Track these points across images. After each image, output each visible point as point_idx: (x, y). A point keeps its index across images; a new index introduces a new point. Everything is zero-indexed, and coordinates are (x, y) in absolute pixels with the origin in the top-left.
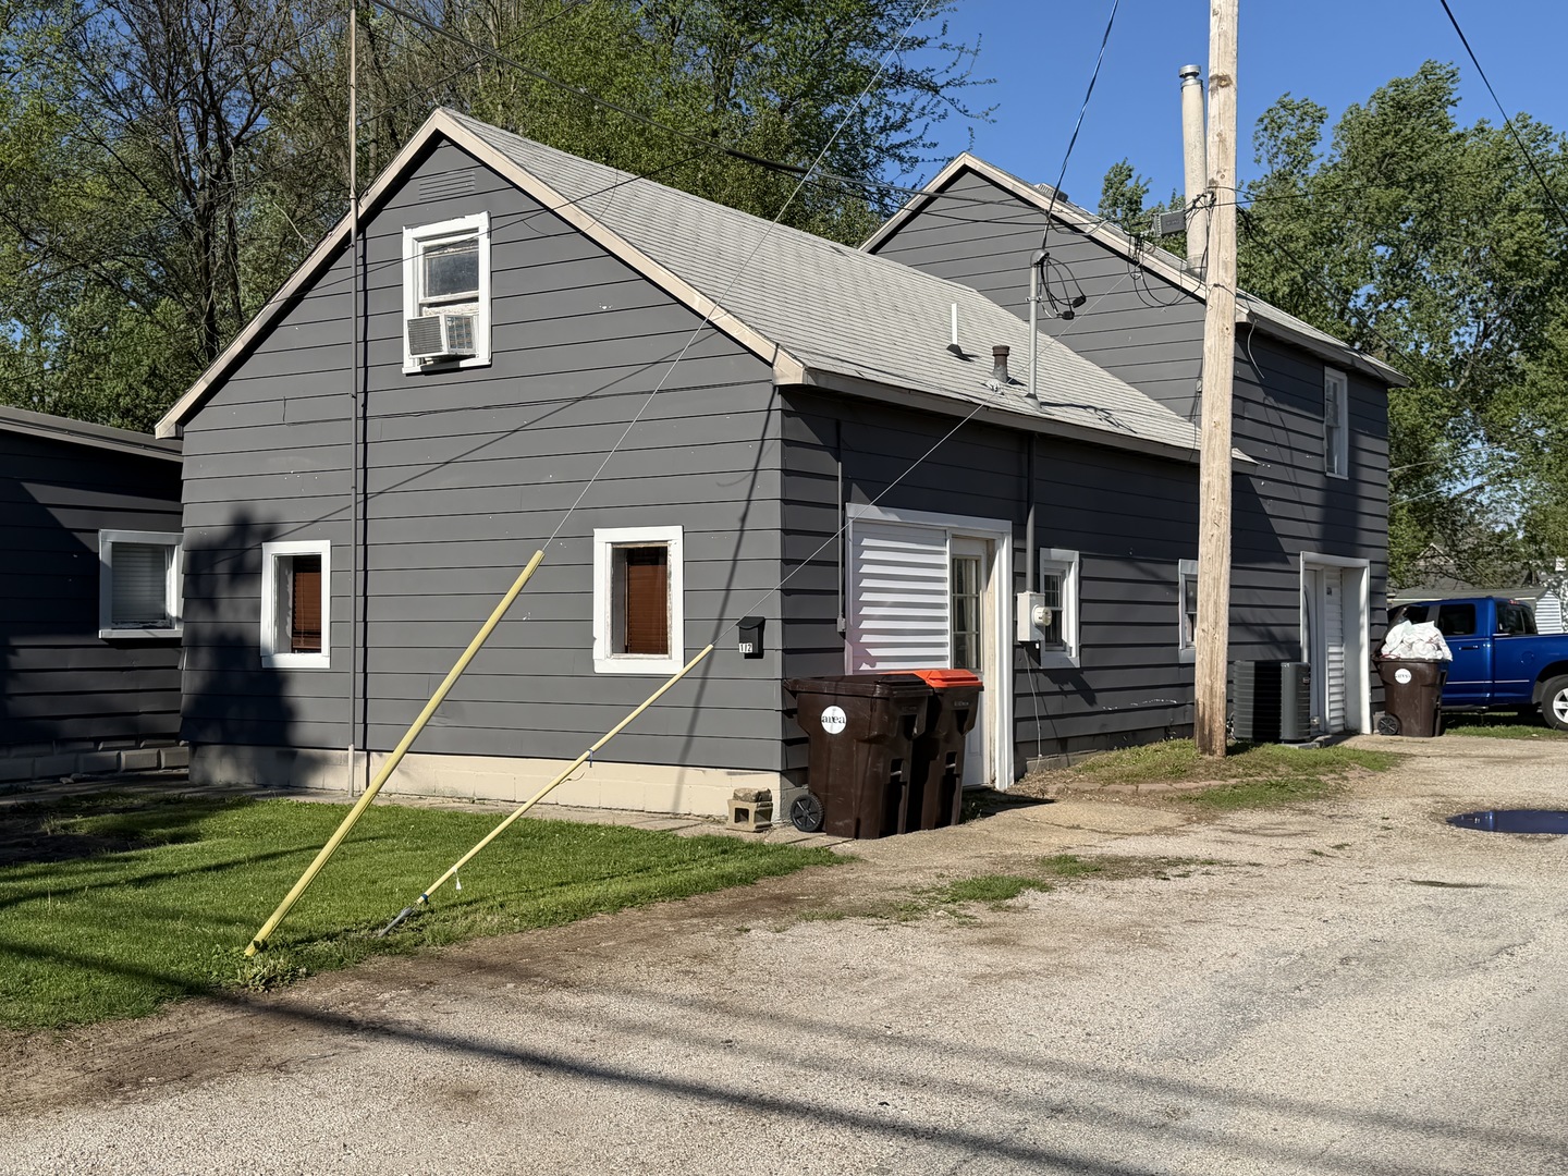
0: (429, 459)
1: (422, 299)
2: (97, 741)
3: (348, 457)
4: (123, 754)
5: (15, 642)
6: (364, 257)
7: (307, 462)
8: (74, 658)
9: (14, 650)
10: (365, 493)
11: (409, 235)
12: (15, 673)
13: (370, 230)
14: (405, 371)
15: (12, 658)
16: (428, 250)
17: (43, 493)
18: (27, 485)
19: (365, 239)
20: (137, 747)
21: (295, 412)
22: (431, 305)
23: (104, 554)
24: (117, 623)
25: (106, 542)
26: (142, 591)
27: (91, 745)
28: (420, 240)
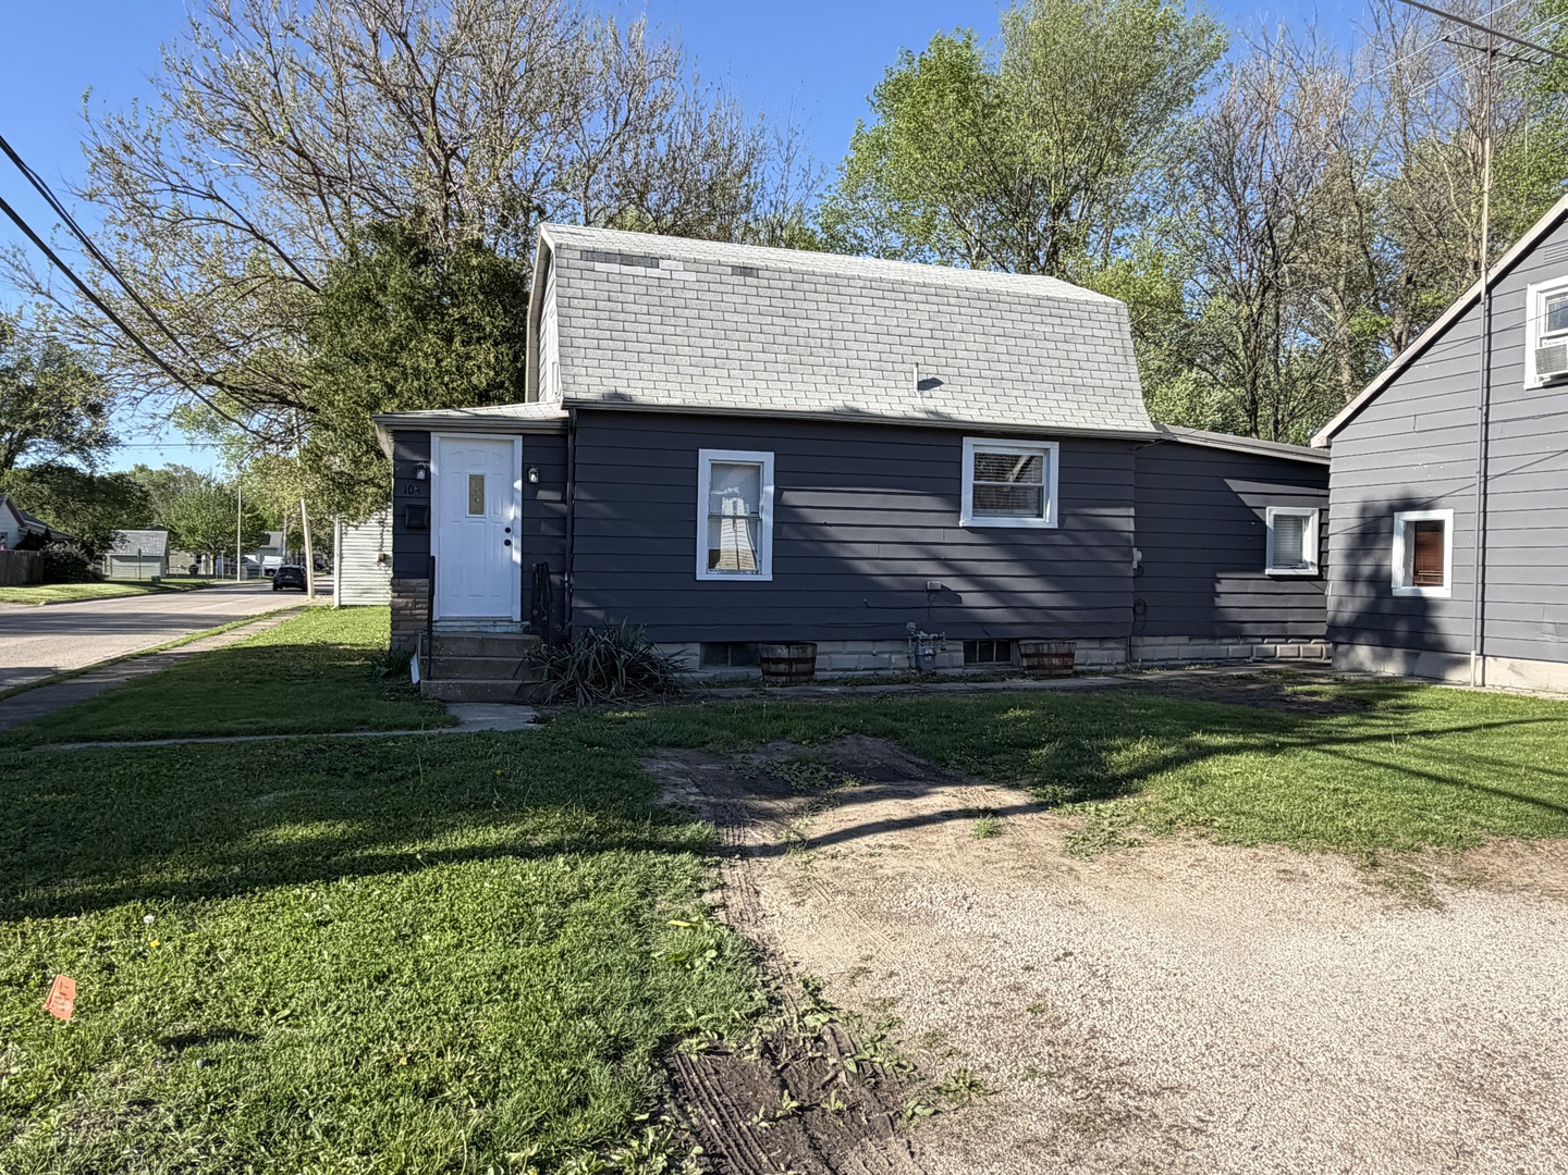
0: (1547, 449)
1: (1543, 334)
2: (1263, 637)
3: (1476, 451)
4: (1278, 647)
5: (1219, 576)
6: (1489, 310)
7: (1434, 458)
8: (1252, 586)
9: (1218, 580)
10: (1486, 476)
11: (1532, 290)
12: (1218, 594)
13: (1495, 292)
14: (1526, 387)
15: (1217, 585)
16: (1548, 298)
17: (1236, 485)
18: (1226, 480)
19: (1490, 298)
20: (1286, 643)
21: (1423, 423)
22: (1549, 338)
23: (1269, 522)
24: (1276, 565)
25: (1270, 515)
26: (1288, 546)
27: (1260, 640)
28: (1542, 292)
